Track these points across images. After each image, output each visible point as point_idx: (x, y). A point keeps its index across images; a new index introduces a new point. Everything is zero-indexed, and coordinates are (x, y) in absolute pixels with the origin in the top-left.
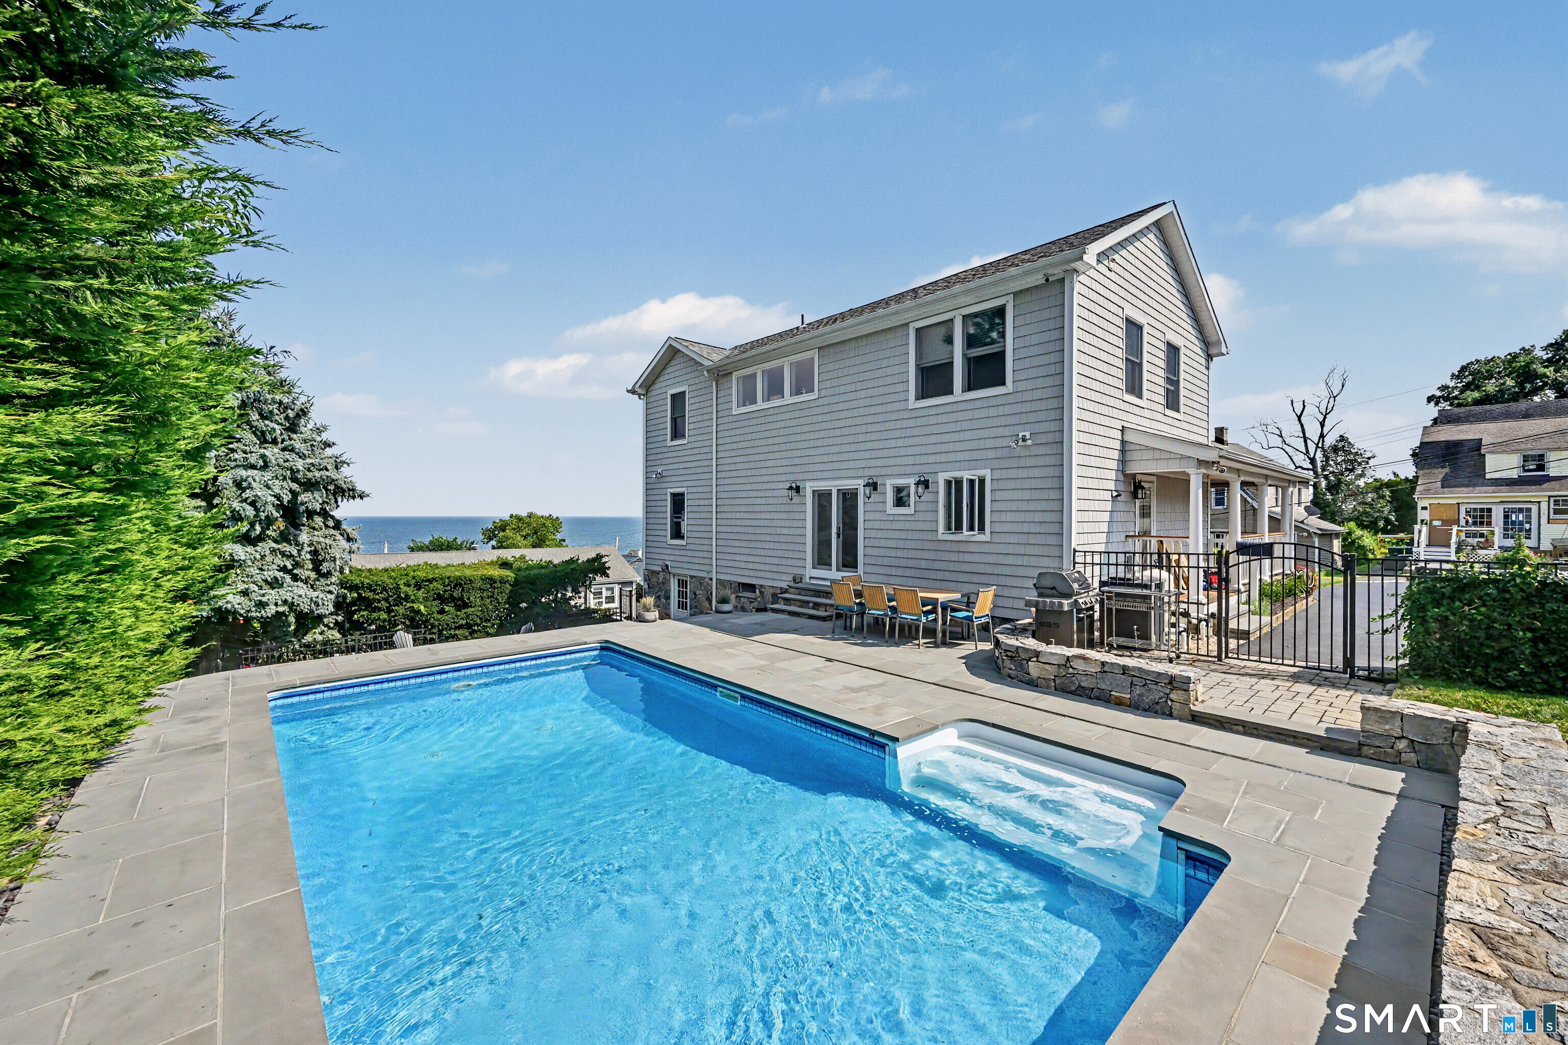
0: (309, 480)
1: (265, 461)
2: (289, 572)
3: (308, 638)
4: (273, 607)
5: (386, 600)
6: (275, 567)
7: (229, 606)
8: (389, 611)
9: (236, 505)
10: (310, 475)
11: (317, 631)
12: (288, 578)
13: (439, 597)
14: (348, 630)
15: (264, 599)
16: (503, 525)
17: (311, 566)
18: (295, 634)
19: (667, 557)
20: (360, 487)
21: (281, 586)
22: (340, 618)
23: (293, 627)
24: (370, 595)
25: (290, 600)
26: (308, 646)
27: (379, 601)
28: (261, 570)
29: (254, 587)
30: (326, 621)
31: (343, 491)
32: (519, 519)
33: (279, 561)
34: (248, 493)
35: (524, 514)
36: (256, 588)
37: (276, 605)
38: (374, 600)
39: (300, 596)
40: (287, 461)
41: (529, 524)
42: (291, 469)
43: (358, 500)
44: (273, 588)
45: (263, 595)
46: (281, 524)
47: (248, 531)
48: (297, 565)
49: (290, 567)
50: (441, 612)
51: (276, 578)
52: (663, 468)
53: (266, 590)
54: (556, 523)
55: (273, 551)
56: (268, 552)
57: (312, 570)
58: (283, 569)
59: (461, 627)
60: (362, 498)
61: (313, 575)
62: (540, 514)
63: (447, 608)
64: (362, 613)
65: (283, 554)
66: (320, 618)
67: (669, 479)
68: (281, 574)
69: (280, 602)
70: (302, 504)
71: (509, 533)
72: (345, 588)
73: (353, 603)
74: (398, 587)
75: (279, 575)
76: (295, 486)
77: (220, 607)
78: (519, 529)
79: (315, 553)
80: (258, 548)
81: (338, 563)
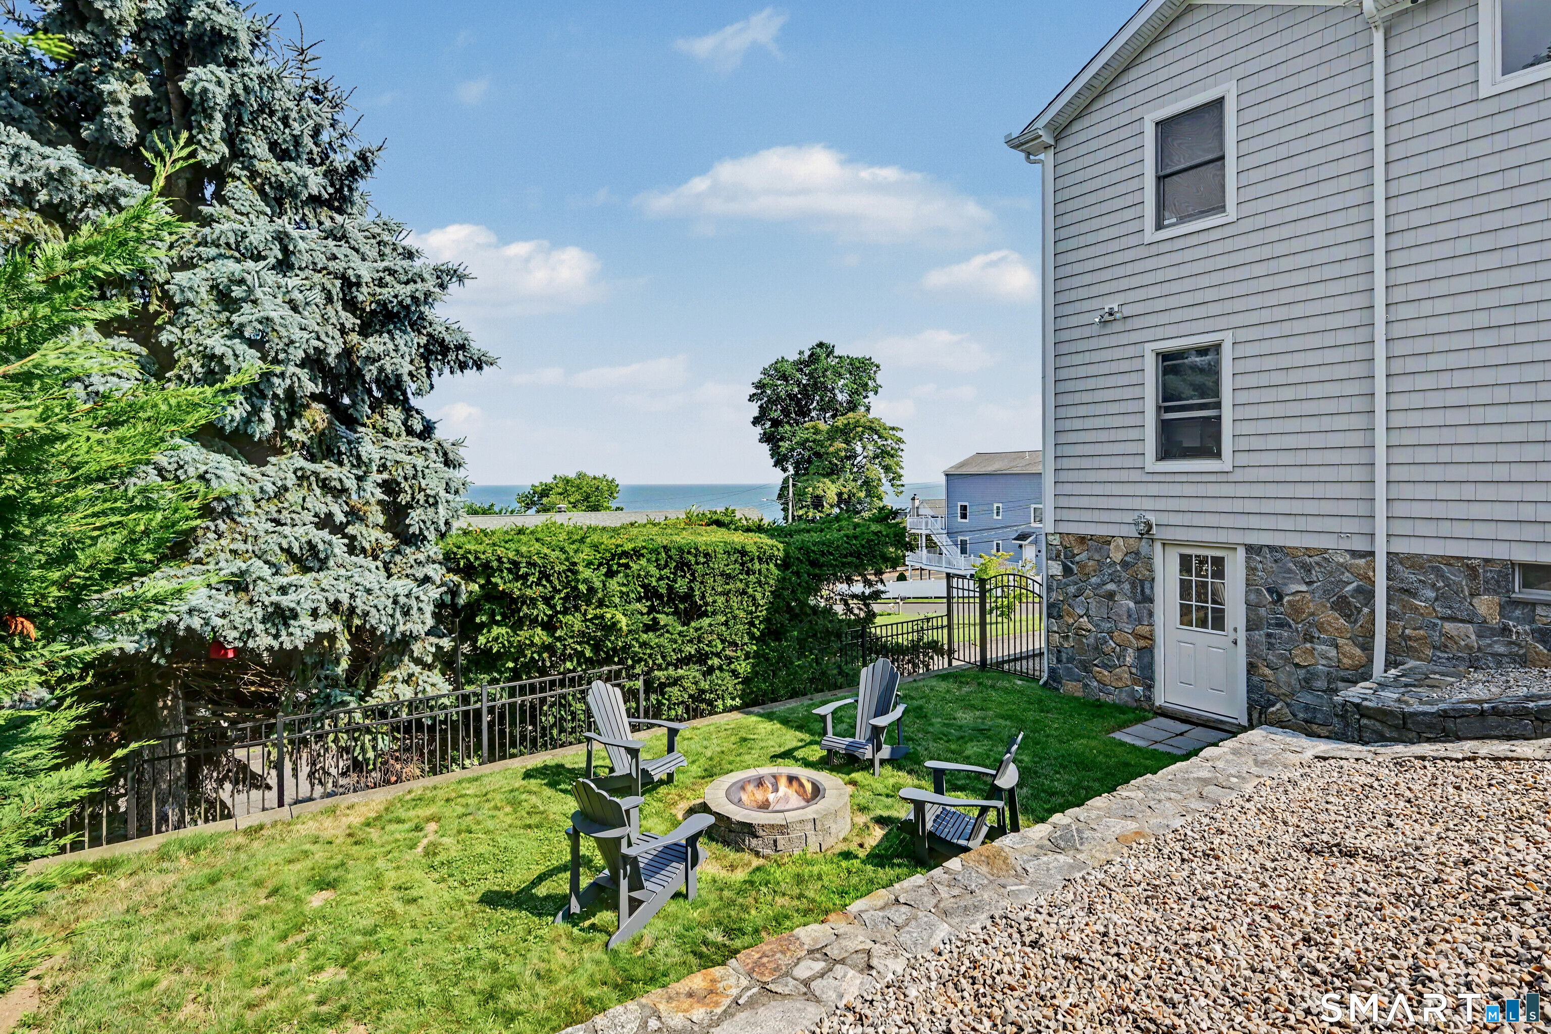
0: (383, 304)
1: (285, 250)
2: (338, 530)
3: (381, 695)
4: (305, 620)
5: (547, 600)
6: (308, 517)
7: (196, 623)
8: (549, 626)
9: (217, 343)
10: (386, 293)
11: (399, 673)
12: (339, 544)
13: (650, 593)
14: (466, 671)
15: (286, 601)
16: (545, 492)
17: (381, 519)
18: (350, 680)
19: (1148, 504)
20: (477, 345)
21: (323, 565)
22: (446, 643)
23: (344, 664)
24: (516, 588)
25: (345, 599)
26: (382, 713)
27: (533, 601)
28: (278, 522)
29: (260, 569)
30: (417, 648)
31: (445, 349)
32: (567, 481)
33: (320, 503)
34: (246, 315)
35: (572, 475)
36: (266, 572)
37: (314, 614)
38: (523, 600)
39: (369, 591)
40: (334, 257)
41: (579, 488)
42: (344, 278)
43: (471, 373)
44: (306, 570)
45: (283, 590)
46: (317, 414)
47: (247, 421)
48: (354, 515)
49: (340, 518)
50: (653, 627)
51: (312, 546)
52: (1121, 298)
53: (290, 575)
54: (612, 489)
55: (302, 478)
56: (291, 481)
57: (385, 529)
58: (325, 522)
59: (686, 661)
60: (479, 368)
61: (388, 541)
62: (591, 474)
63: (663, 619)
64: (496, 630)
65: (325, 485)
66: (404, 644)
67: (1137, 323)
68: (325, 534)
69: (323, 608)
70: (370, 359)
71: (553, 498)
72: (456, 571)
73: (473, 607)
74: (572, 569)
75: (320, 536)
76: (350, 320)
77: (171, 627)
78: (564, 494)
79: (389, 487)
80: (269, 469)
81: (441, 509)
